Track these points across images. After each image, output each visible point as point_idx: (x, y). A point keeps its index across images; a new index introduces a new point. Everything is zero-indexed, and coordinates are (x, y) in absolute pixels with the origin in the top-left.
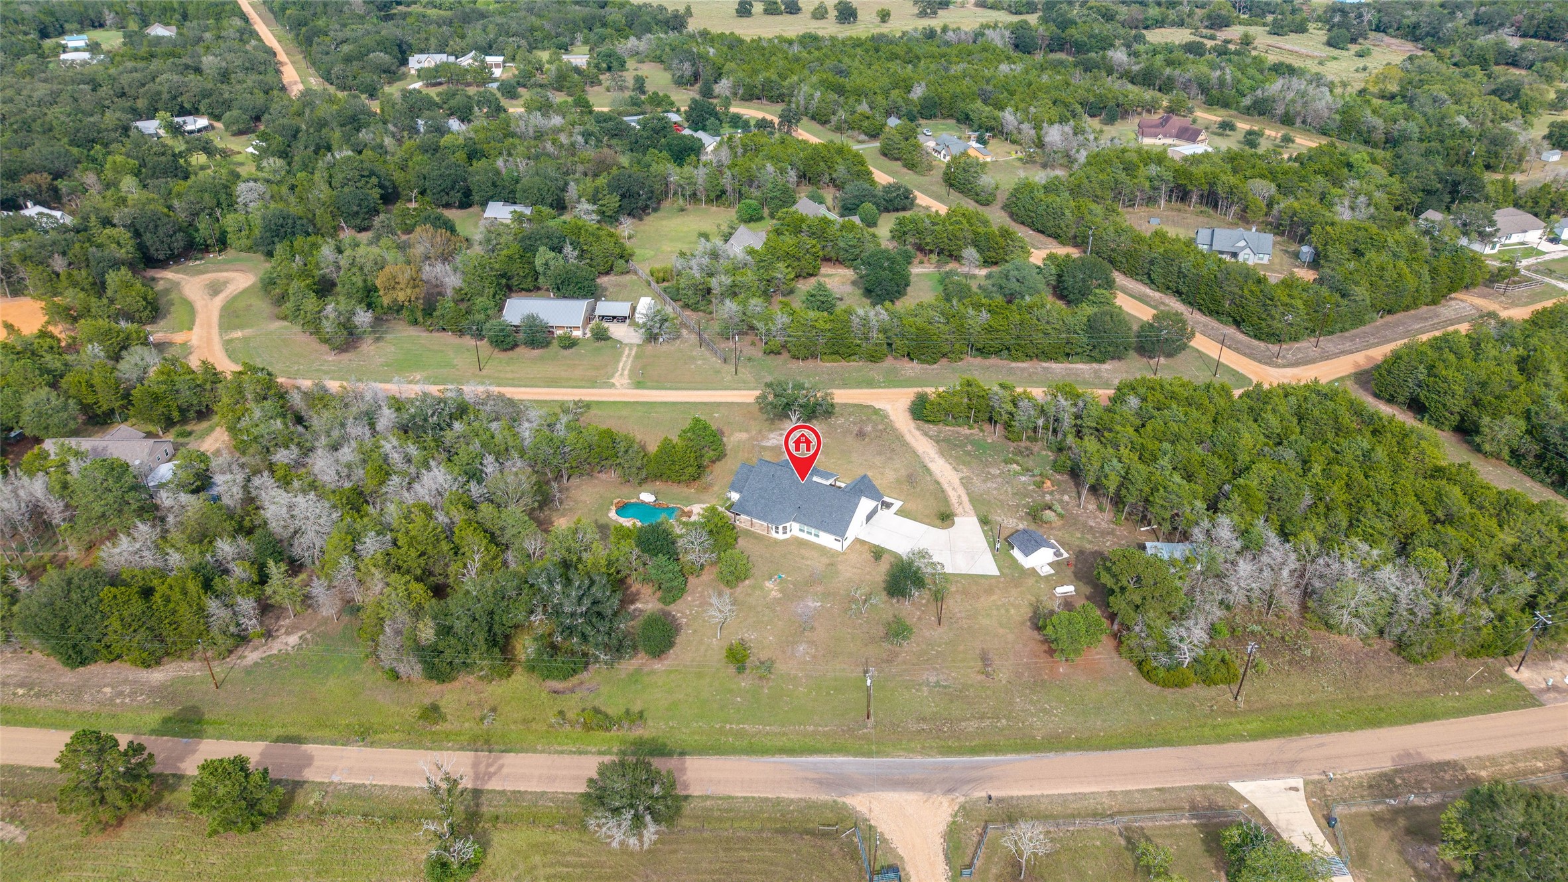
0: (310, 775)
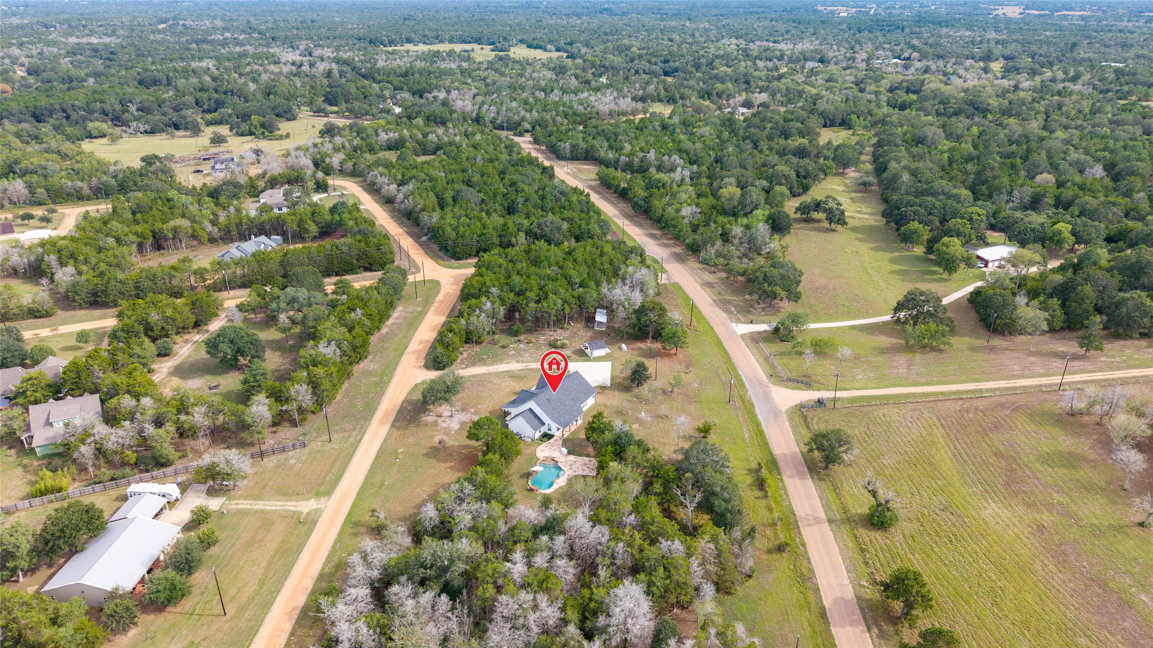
0: (849, 593)
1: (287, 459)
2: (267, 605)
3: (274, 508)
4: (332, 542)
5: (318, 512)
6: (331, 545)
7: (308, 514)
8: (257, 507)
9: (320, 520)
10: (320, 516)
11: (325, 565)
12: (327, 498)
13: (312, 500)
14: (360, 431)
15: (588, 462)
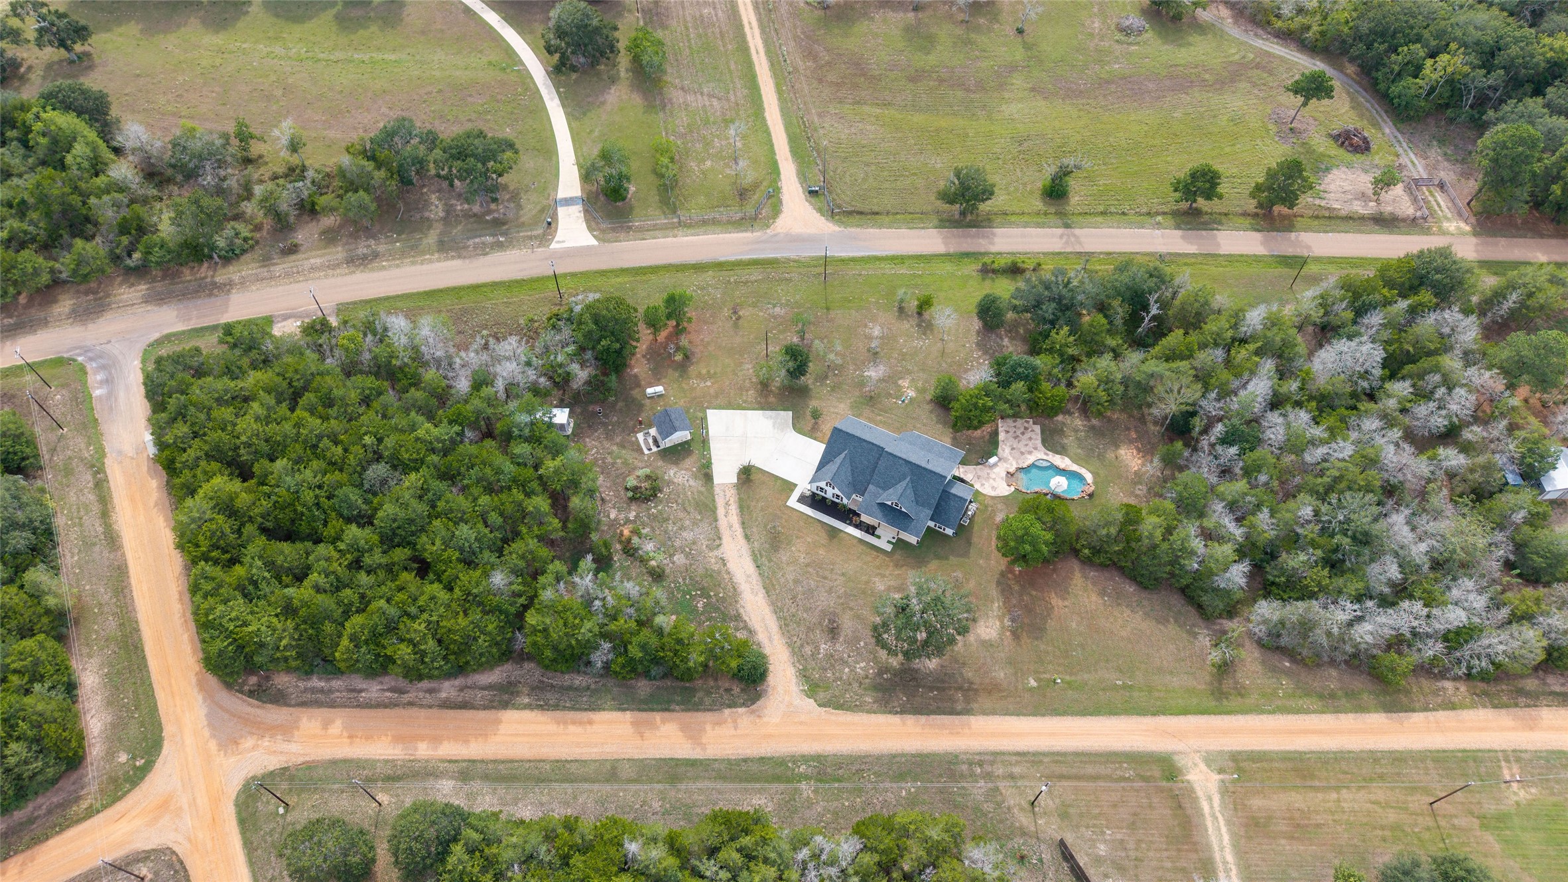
1: (1098, 860)
2: (1399, 758)
3: (1224, 830)
4: (1264, 717)
5: (1210, 759)
6: (1271, 717)
7: (1221, 771)
8: (1230, 858)
9: (1226, 749)
10: (1221, 753)
11: (1307, 712)
12: (1176, 758)
13: (1190, 777)
14: (992, 763)
15: (1007, 432)
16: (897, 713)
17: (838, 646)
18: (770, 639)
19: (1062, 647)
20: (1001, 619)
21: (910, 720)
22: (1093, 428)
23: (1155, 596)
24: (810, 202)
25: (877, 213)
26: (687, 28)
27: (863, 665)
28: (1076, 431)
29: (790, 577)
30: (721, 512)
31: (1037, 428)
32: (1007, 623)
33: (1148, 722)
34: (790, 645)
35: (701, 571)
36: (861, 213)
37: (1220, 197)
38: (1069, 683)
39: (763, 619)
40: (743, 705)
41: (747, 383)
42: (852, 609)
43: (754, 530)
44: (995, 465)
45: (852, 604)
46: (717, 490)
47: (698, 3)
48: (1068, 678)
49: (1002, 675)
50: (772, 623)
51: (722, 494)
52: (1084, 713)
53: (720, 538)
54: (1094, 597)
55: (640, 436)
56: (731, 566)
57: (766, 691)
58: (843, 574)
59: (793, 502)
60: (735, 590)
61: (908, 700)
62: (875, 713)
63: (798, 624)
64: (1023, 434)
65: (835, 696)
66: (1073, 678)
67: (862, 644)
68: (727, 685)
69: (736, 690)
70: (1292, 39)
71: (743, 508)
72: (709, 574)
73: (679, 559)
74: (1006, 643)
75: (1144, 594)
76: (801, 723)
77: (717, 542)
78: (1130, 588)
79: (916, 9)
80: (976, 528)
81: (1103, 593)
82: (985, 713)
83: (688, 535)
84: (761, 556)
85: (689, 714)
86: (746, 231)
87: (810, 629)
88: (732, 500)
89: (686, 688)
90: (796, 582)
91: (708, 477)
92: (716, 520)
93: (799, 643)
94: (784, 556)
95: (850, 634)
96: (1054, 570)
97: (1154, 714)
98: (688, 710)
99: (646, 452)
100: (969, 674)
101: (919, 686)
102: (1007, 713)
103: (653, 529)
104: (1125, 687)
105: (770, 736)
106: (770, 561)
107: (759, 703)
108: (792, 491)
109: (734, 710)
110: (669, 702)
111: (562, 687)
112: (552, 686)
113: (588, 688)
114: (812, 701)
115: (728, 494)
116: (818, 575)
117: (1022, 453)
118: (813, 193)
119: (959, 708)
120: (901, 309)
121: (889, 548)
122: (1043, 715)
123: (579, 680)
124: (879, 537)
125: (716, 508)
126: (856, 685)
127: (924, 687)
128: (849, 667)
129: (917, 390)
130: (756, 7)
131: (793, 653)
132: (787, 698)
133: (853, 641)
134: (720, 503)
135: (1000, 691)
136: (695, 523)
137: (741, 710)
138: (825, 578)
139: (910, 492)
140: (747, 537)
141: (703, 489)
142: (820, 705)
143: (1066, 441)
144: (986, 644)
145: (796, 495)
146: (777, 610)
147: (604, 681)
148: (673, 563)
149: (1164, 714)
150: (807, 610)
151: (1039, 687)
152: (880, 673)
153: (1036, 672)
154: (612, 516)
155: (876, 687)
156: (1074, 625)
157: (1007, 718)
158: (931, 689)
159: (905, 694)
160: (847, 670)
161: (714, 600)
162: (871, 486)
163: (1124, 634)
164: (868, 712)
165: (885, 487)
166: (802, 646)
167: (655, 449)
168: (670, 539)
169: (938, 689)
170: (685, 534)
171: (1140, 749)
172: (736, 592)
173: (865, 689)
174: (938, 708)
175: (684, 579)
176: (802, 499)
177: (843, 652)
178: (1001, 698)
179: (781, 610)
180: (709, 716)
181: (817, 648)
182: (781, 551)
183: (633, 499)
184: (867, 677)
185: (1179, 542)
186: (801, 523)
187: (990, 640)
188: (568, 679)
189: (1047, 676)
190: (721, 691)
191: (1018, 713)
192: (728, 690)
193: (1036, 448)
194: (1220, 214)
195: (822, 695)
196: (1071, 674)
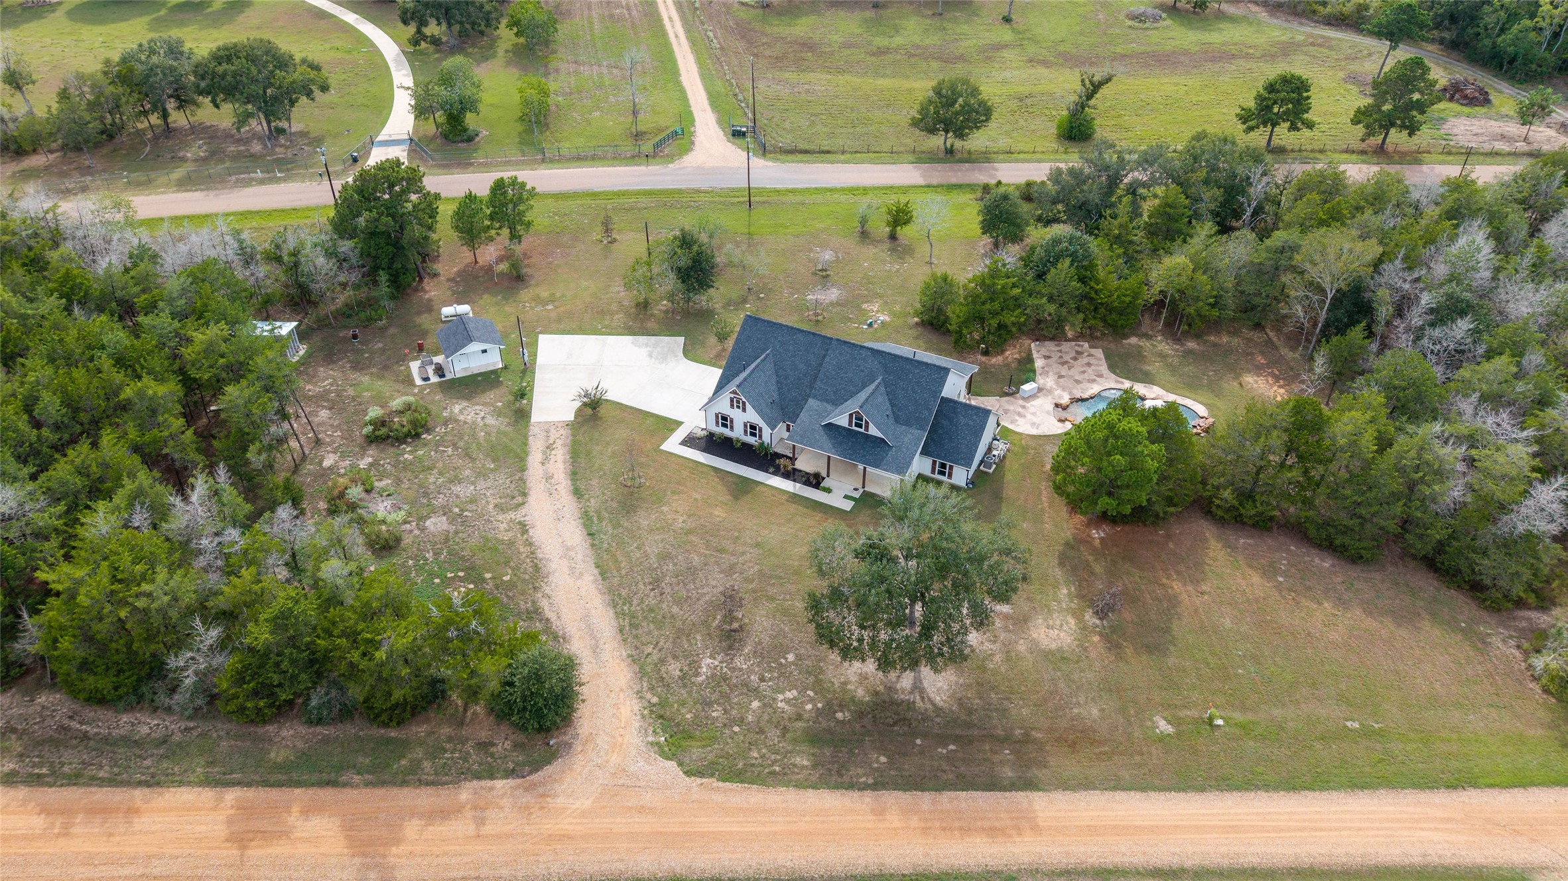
15: (1047, 357)
16: (863, 788)
17: (739, 662)
18: (595, 650)
19: (1213, 661)
20: (1078, 615)
21: (893, 799)
22: (1190, 352)
23: (1377, 576)
24: (733, 143)
25: (828, 152)
26: (591, 23)
27: (789, 695)
28: (1163, 356)
29: (653, 549)
30: (534, 459)
31: (1099, 353)
32: (1090, 618)
33: (1441, 803)
34: (636, 660)
35: (475, 541)
36: (806, 152)
37: (1310, 125)
38: (1243, 727)
39: (586, 617)
40: (510, 774)
41: (614, 307)
42: (772, 599)
43: (594, 482)
44: (1032, 397)
45: (772, 591)
46: (534, 430)
47: (608, 3)
48: (1238, 716)
49: (1095, 712)
50: (605, 622)
51: (542, 435)
52: (1291, 784)
53: (525, 495)
54: (1256, 579)
55: (415, 366)
56: (539, 534)
57: (569, 746)
58: (758, 545)
59: (673, 445)
60: (537, 568)
61: (891, 762)
62: (814, 787)
63: (660, 625)
64: (1075, 359)
65: (727, 756)
66: (1250, 716)
67: (791, 657)
68: (484, 735)
69: (503, 745)
70: (1347, 25)
71: (577, 454)
72: (490, 546)
73: (436, 524)
74: (1093, 655)
75: (1354, 572)
76: (641, 810)
77: (520, 499)
78: (1326, 563)
79: (876, 6)
80: (1009, 477)
81: (1269, 572)
82: (1065, 785)
83: (464, 491)
84: (600, 519)
85: (380, 792)
86: (640, 165)
87: (683, 633)
88: (559, 443)
89: (388, 741)
90: (664, 557)
91: (522, 415)
92: (523, 469)
93: (655, 657)
94: (644, 519)
95: (766, 640)
96: (1169, 536)
97: (1452, 786)
98: (382, 783)
99: (419, 382)
100: (1021, 711)
101: (915, 735)
102: (1117, 785)
103: (398, 481)
104: (1367, 733)
105: (566, 837)
106: (616, 525)
107: (548, 769)
108: (672, 431)
109: (488, 783)
110: (342, 768)
111: (105, 740)
112: (85, 737)
113: (164, 741)
114: (672, 764)
115: (554, 435)
116: (707, 548)
117: (1078, 382)
118: (737, 134)
119: (1008, 773)
120: (864, 235)
121: (848, 506)
122: (1202, 789)
123: (146, 724)
124: (828, 490)
125: (527, 454)
126: (773, 734)
127: (925, 736)
128: (761, 698)
129: (892, 314)
130: (679, 7)
131: (642, 674)
132: (615, 759)
133: (770, 654)
134: (536, 447)
135: (1093, 742)
136: (482, 474)
137: (501, 785)
138: (722, 551)
139: (882, 399)
140: (577, 493)
141: (509, 429)
142: (688, 773)
143: (1148, 368)
144: (1055, 658)
145: (680, 434)
146: (617, 600)
147: (205, 726)
148: (423, 530)
149: (1475, 786)
150: (678, 602)
151: (1179, 735)
152: (829, 711)
153: (1166, 706)
154: (327, 463)
155: (815, 738)
156: (1227, 623)
157: (1120, 795)
158: (943, 740)
159: (883, 750)
160: (755, 704)
161: (490, 586)
162: (810, 400)
163: (1334, 636)
164: (799, 785)
165: (837, 400)
166: (662, 661)
167: (434, 379)
168: (426, 494)
169: (957, 739)
170: (457, 489)
171: (1447, 861)
172: (537, 573)
173: (795, 741)
174: (960, 777)
175: (437, 554)
176: (690, 441)
177: (750, 671)
178: (1099, 756)
179: (628, 601)
180: (424, 798)
181: (695, 666)
182: (642, 513)
183: (373, 440)
184: (799, 717)
185: (1413, 453)
186: (685, 473)
187: (1060, 650)
188: (125, 723)
189: (1193, 713)
190: (469, 747)
191: (1142, 785)
192: (484, 746)
193: (1101, 376)
194: (1312, 151)
195: (696, 752)
196: (1244, 709)
